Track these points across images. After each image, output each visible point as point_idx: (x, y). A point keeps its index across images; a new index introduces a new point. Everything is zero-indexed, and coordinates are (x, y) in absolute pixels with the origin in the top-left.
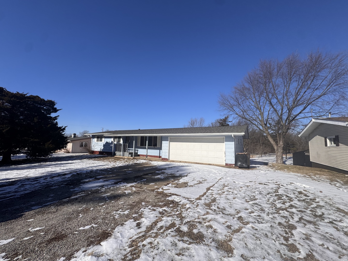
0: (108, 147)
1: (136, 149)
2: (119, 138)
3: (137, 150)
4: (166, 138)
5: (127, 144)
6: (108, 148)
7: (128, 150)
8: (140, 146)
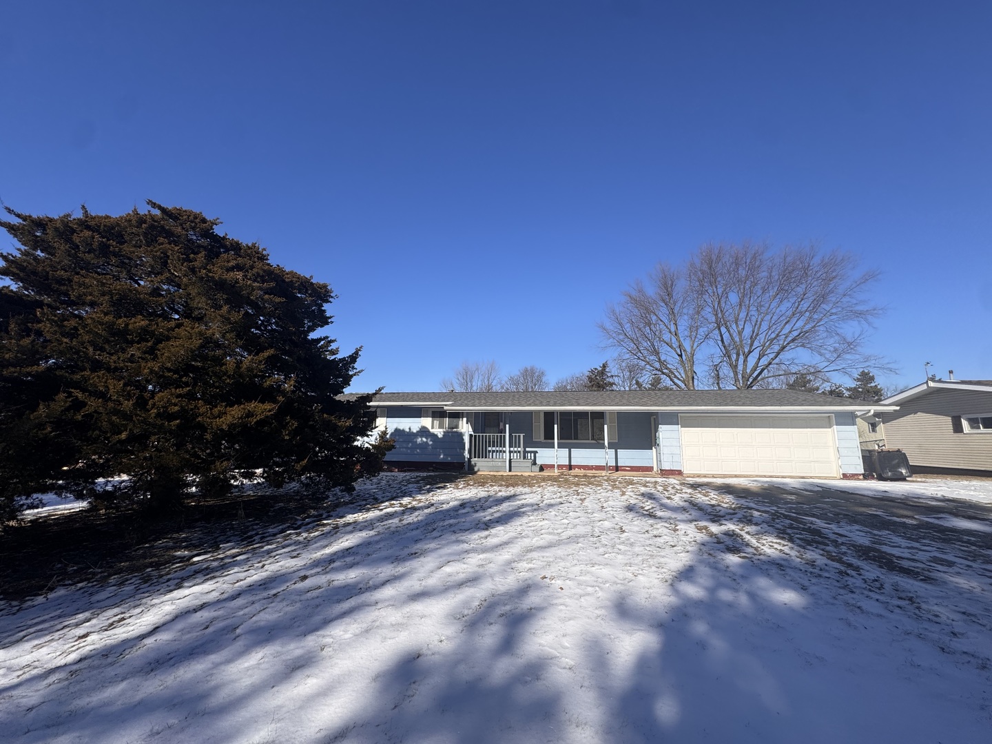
0: (405, 445)
1: (527, 449)
2: (456, 415)
3: (531, 452)
4: (672, 419)
5: (522, 435)
6: (407, 448)
7: (510, 452)
8: (545, 441)
